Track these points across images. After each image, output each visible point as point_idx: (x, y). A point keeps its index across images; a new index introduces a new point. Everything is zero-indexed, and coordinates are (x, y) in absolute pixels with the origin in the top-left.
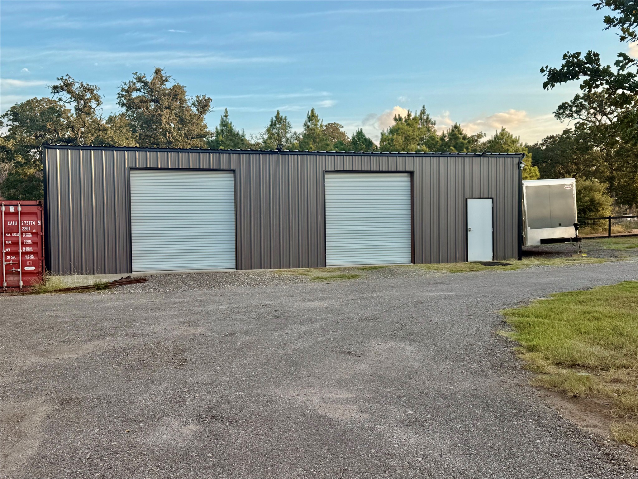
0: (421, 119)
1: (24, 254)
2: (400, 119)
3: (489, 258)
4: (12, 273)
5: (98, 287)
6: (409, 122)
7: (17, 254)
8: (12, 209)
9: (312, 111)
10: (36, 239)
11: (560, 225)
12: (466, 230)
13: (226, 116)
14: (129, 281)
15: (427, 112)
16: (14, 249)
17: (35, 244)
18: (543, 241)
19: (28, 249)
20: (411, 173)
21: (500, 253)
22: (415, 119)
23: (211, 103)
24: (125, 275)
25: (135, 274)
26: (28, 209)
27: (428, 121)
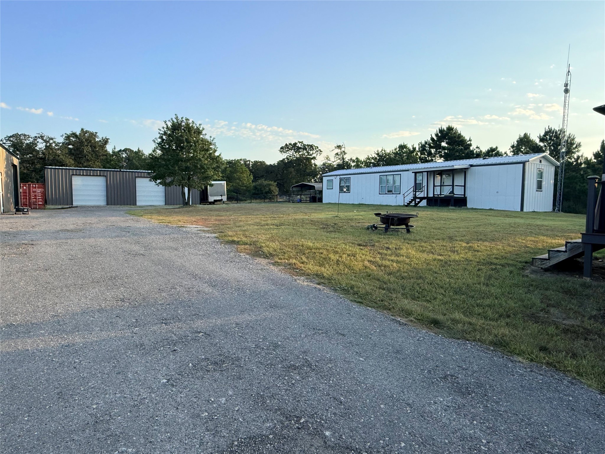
1: (38, 199)
4: (35, 204)
5: (64, 208)
7: (36, 199)
8: (34, 186)
10: (42, 195)
13: (115, 149)
16: (35, 197)
17: (42, 196)
18: (215, 200)
19: (40, 197)
24: (71, 206)
25: (74, 206)
26: (39, 186)
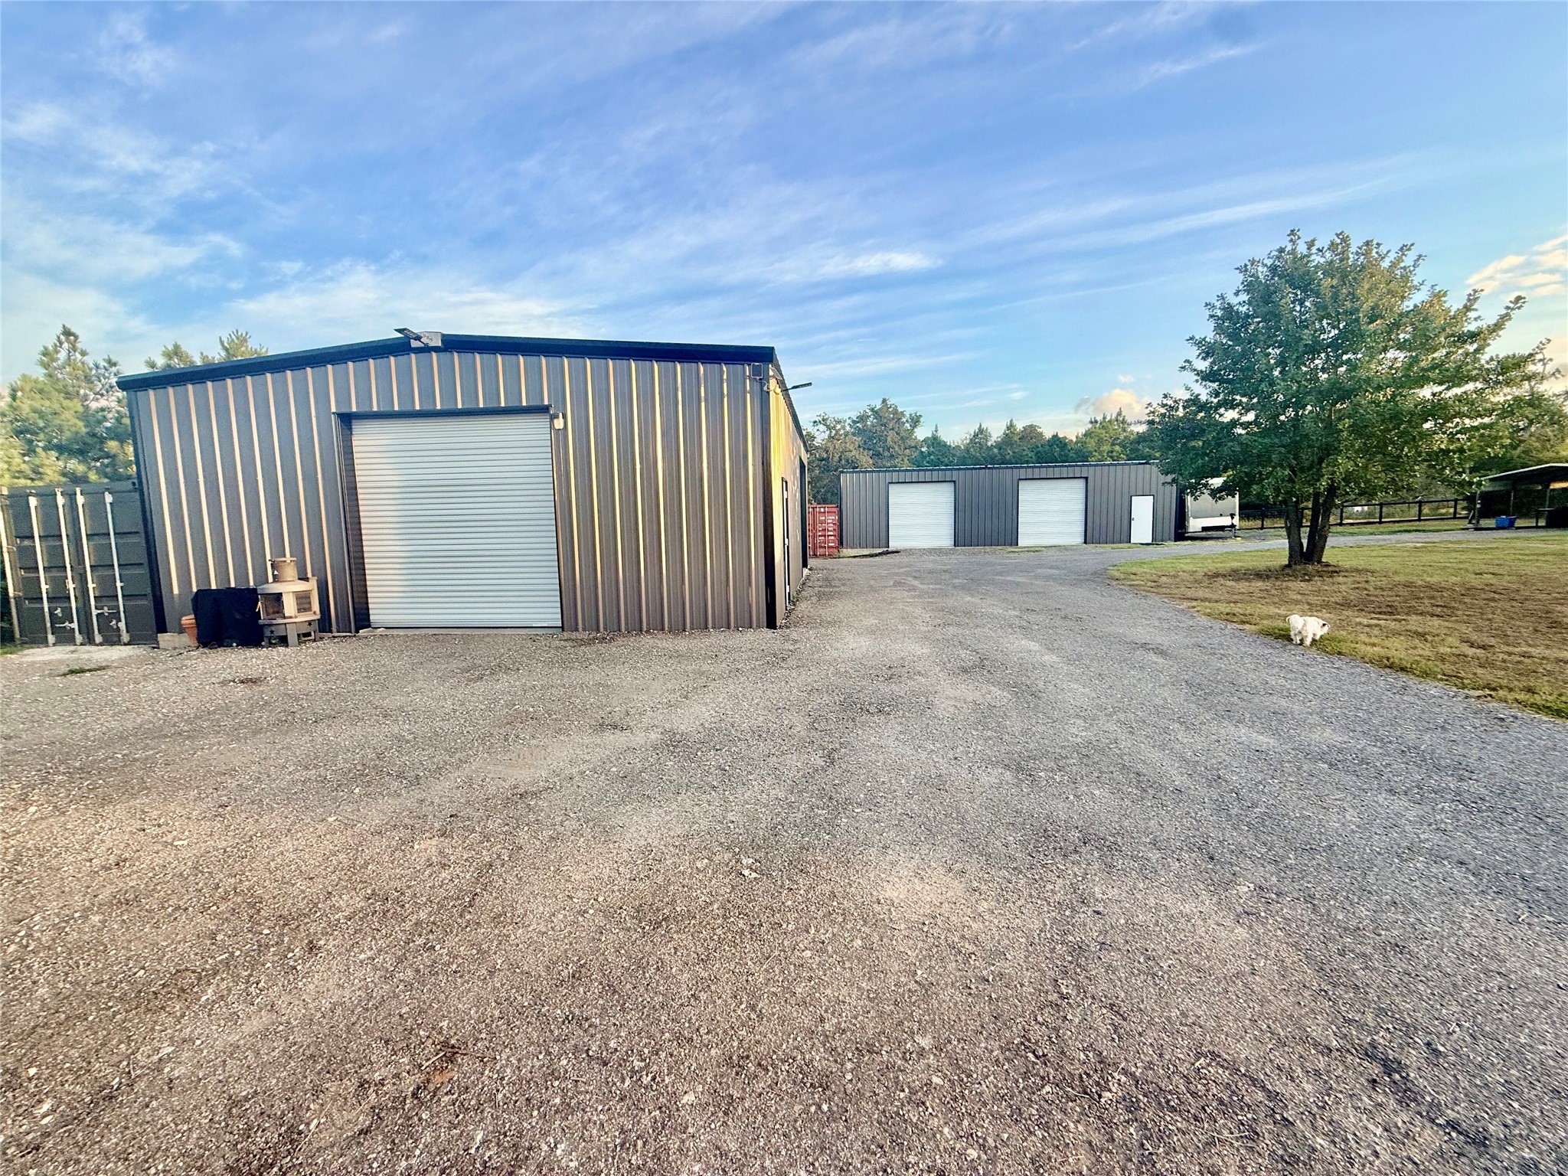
0: (1117, 421)
1: (830, 536)
2: (1096, 422)
3: (1150, 541)
4: (822, 547)
5: (871, 556)
6: (1104, 424)
7: (825, 536)
8: (822, 510)
9: (1011, 421)
10: (836, 527)
11: (1221, 515)
12: (1130, 520)
13: (936, 431)
14: (888, 553)
15: (1123, 414)
16: (823, 533)
17: (835, 530)
18: (1205, 529)
19: (832, 533)
20: (1086, 478)
21: (1159, 537)
22: (1110, 421)
23: (921, 419)
24: (886, 549)
25: (890, 549)
26: (831, 510)
27: (1124, 422)
